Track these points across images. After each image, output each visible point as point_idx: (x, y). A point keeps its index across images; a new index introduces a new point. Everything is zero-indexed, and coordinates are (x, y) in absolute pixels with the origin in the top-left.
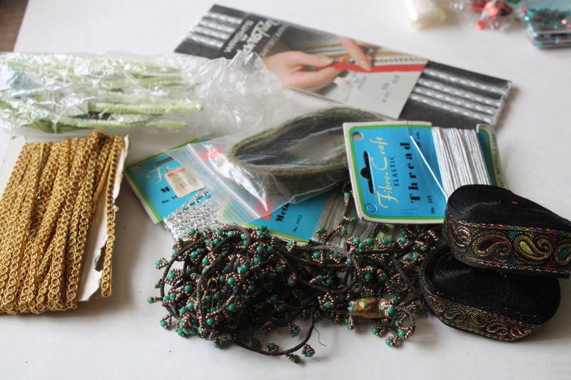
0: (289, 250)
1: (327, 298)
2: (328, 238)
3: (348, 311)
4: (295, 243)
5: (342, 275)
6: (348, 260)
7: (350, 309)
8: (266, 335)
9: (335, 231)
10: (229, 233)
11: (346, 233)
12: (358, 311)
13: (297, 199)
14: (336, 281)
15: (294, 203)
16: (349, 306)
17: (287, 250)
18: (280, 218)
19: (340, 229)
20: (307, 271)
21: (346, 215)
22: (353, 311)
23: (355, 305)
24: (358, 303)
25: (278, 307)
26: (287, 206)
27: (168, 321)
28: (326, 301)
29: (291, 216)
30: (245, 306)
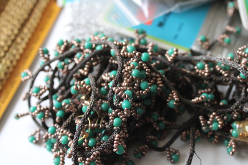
0: (169, 59)
1: (213, 118)
2: (210, 48)
3: (231, 134)
4: (177, 51)
5: (223, 89)
6: (241, 74)
7: (234, 132)
8: (140, 158)
9: (216, 41)
10: (98, 48)
11: (229, 43)
12: (243, 136)
13: (181, 7)
14: (218, 96)
15: (178, 11)
16: (231, 128)
17: (167, 59)
18: (161, 25)
19: (223, 39)
20: (186, 81)
21: (231, 24)
22: (238, 136)
23: (239, 128)
24: (244, 126)
25: (157, 126)
26: (169, 14)
27: (37, 136)
28: (212, 122)
29: (173, 24)
30: (127, 135)
